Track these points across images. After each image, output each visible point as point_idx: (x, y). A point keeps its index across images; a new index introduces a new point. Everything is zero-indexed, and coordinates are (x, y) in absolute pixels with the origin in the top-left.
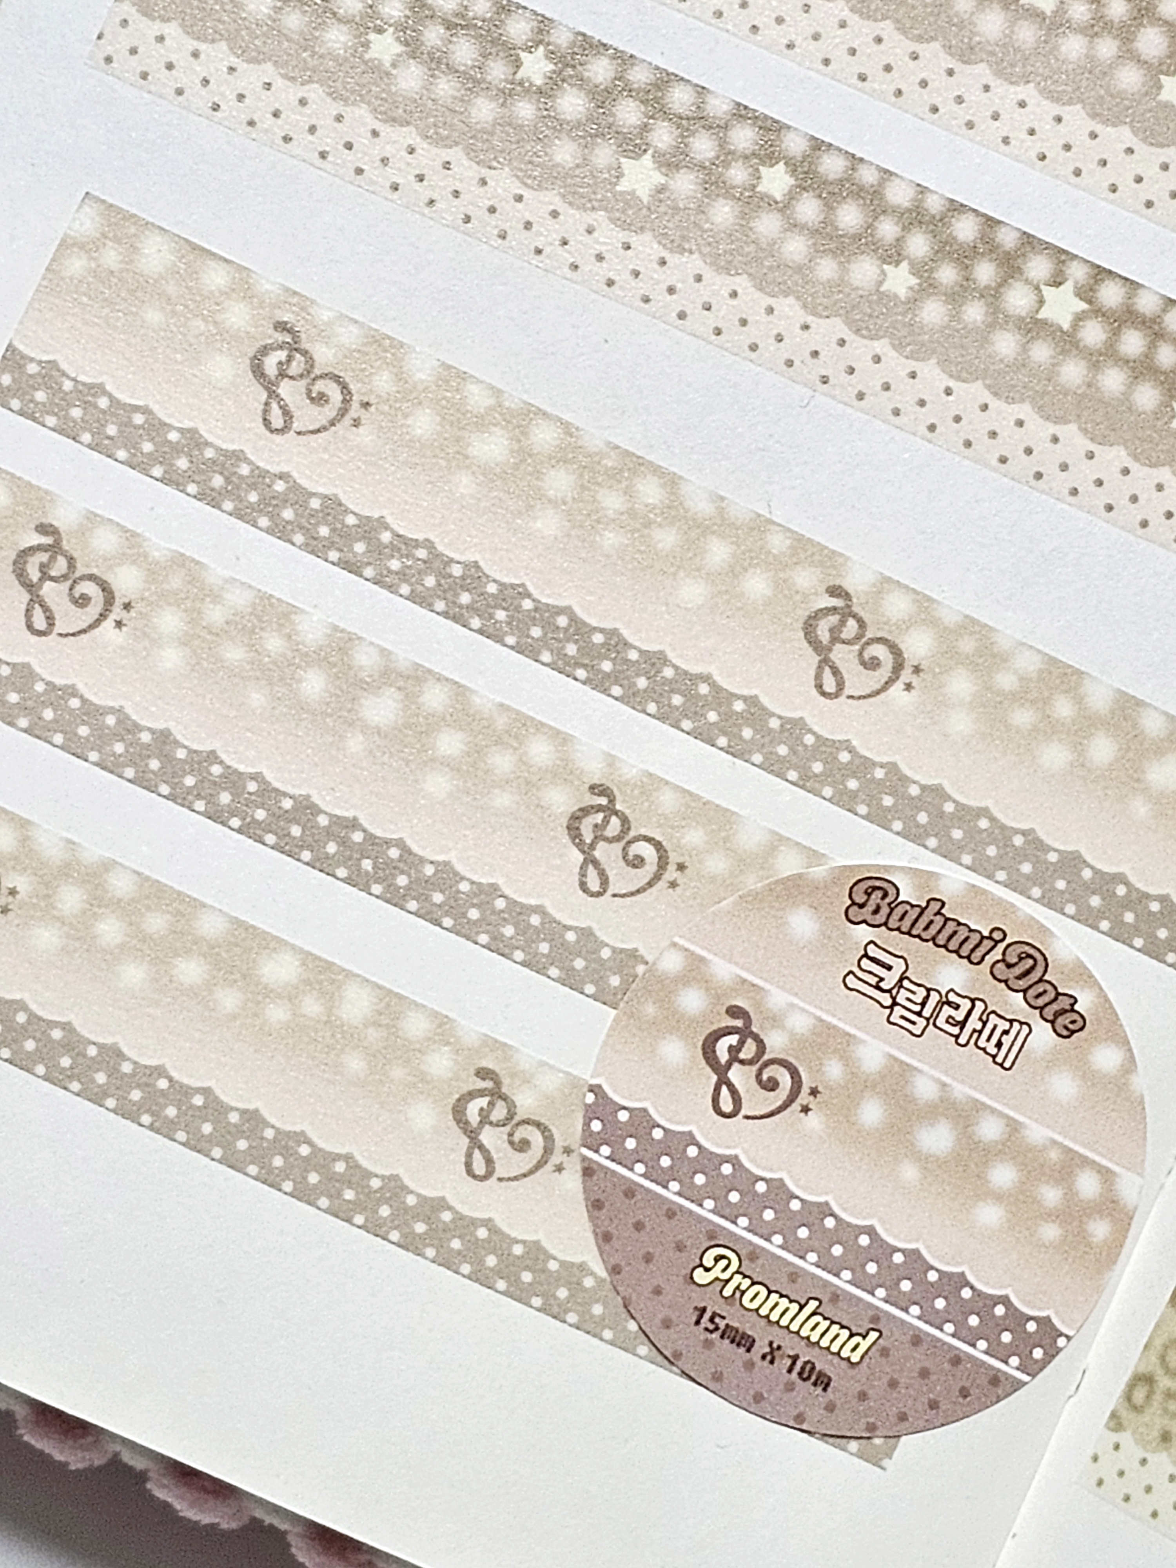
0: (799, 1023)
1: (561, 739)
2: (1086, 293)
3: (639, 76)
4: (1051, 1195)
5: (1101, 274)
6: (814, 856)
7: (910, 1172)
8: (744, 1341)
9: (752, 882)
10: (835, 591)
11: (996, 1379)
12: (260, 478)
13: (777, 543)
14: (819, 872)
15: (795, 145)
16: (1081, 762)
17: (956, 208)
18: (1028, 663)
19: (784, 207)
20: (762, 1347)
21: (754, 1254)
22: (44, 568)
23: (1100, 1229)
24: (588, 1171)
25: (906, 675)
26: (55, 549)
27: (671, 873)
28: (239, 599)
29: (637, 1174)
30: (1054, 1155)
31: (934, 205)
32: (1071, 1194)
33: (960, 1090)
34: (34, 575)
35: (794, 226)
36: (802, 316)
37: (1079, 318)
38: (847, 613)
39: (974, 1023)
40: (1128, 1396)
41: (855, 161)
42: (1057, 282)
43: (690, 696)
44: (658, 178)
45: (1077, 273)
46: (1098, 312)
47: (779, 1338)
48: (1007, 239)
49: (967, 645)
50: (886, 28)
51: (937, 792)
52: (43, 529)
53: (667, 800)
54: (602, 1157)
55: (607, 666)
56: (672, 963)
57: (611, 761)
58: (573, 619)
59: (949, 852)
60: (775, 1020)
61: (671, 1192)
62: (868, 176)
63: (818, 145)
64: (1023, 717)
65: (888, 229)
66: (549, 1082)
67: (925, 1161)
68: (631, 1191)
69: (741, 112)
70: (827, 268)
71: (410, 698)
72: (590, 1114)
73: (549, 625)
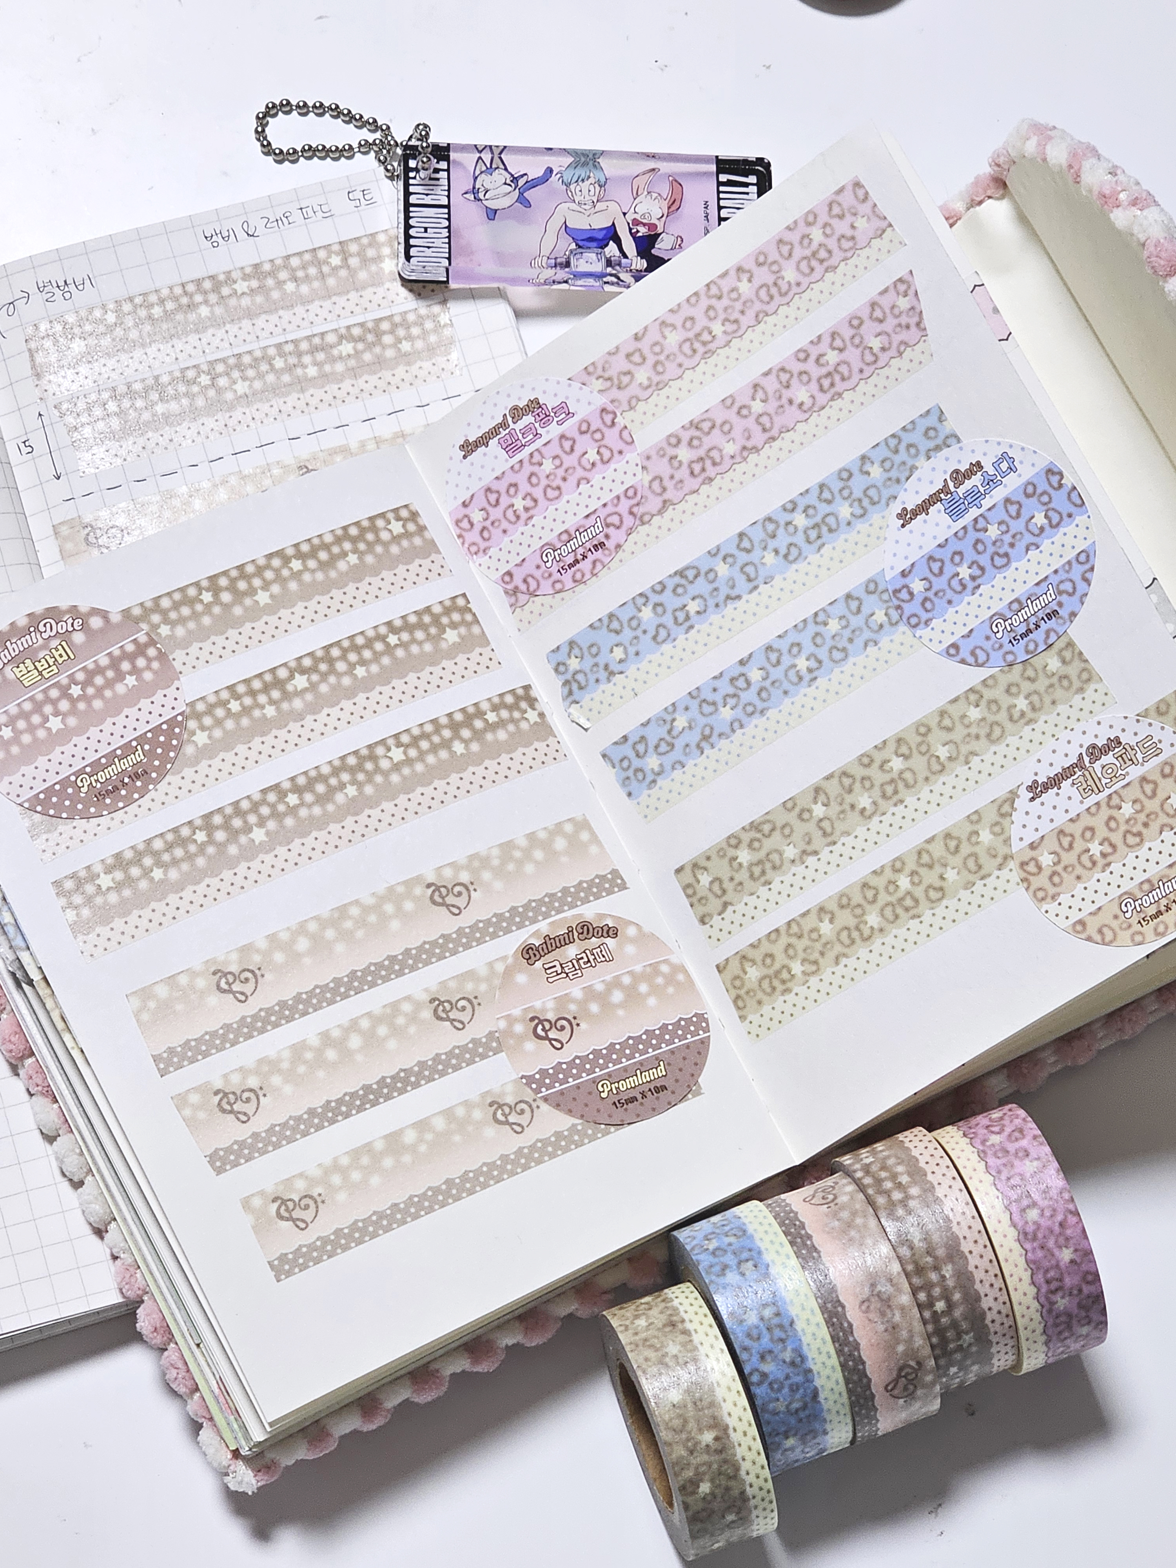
0: (550, 1005)
1: (408, 998)
2: (399, 745)
3: (229, 811)
4: (660, 980)
5: (396, 736)
6: (504, 958)
7: (621, 1012)
8: (633, 1100)
9: (497, 982)
10: (429, 886)
11: (702, 1041)
12: (255, 1017)
13: (401, 889)
14: (510, 960)
15: (287, 785)
16: (537, 863)
17: (343, 758)
18: (495, 852)
19: (302, 804)
20: (639, 1097)
21: (609, 1075)
22: (229, 1103)
23: (681, 977)
24: (546, 1099)
25: (471, 888)
26: (226, 1095)
27: (475, 1002)
28: (286, 1054)
29: (558, 1087)
30: (648, 969)
31: (337, 763)
32: (664, 975)
33: (608, 978)
34: (228, 1108)
35: (310, 806)
36: (339, 826)
37: (405, 753)
38: (438, 889)
39: (591, 958)
40: (738, 1008)
41: (305, 773)
42: (389, 749)
43: (426, 952)
44: (263, 830)
45: (391, 742)
46: (407, 746)
47: (641, 1089)
48: (364, 752)
49: (476, 864)
50: (275, 732)
51: (513, 909)
52: (216, 1093)
53: (452, 984)
54: (544, 1092)
55: (397, 967)
56: (502, 1024)
57: (426, 990)
58: (375, 964)
59: (534, 921)
60: (544, 1010)
61: (572, 1082)
62: (313, 774)
63: (292, 779)
64: (511, 867)
65: (333, 781)
66: (509, 1088)
67: (621, 1005)
68: (562, 1093)
69: (264, 791)
70: (330, 808)
71: (359, 1031)
72: (528, 1084)
73: (371, 973)
